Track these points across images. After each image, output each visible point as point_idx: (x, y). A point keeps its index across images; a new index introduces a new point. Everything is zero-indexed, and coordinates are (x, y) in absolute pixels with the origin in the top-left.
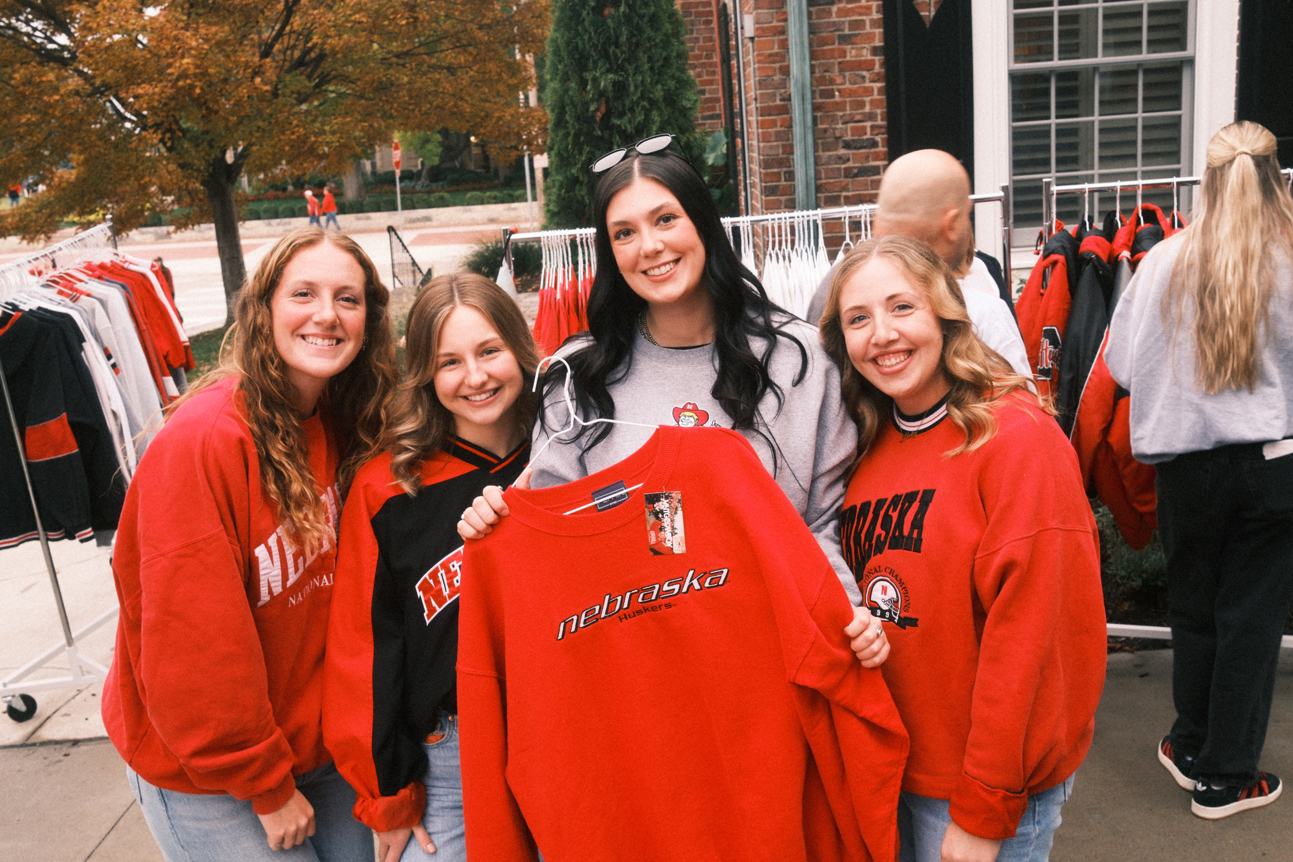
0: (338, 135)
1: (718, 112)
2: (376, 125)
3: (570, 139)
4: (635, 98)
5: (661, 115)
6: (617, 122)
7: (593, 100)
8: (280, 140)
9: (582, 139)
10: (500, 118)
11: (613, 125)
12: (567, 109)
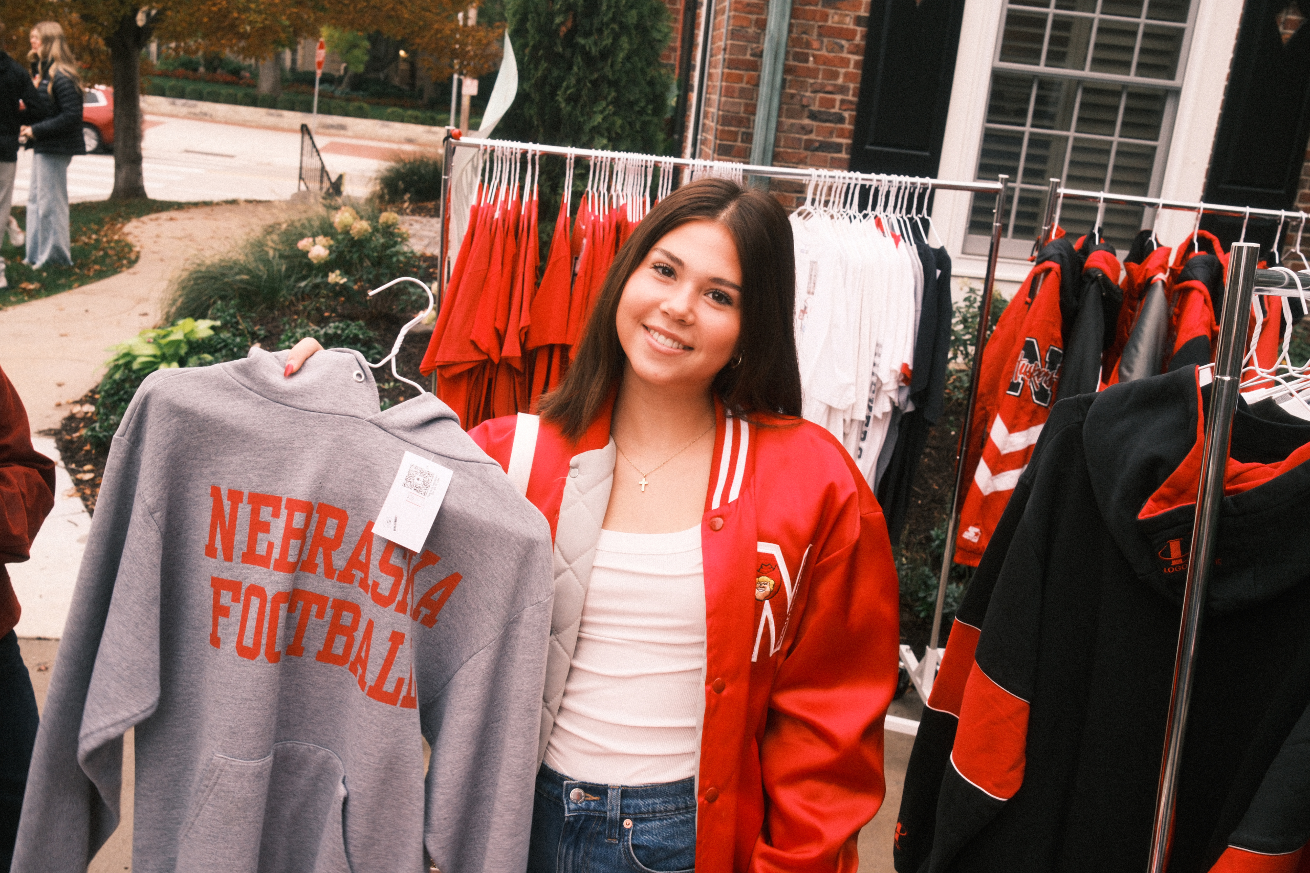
0: (264, 16)
1: (672, 62)
2: (305, 17)
3: (527, 51)
4: (605, 19)
5: (630, 43)
6: (582, 41)
7: (559, 12)
8: (199, 9)
9: (541, 53)
10: (439, 31)
11: (577, 43)
12: (530, 17)
